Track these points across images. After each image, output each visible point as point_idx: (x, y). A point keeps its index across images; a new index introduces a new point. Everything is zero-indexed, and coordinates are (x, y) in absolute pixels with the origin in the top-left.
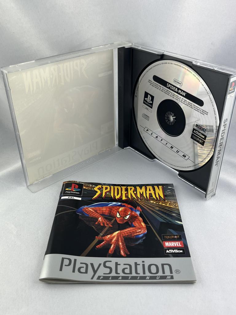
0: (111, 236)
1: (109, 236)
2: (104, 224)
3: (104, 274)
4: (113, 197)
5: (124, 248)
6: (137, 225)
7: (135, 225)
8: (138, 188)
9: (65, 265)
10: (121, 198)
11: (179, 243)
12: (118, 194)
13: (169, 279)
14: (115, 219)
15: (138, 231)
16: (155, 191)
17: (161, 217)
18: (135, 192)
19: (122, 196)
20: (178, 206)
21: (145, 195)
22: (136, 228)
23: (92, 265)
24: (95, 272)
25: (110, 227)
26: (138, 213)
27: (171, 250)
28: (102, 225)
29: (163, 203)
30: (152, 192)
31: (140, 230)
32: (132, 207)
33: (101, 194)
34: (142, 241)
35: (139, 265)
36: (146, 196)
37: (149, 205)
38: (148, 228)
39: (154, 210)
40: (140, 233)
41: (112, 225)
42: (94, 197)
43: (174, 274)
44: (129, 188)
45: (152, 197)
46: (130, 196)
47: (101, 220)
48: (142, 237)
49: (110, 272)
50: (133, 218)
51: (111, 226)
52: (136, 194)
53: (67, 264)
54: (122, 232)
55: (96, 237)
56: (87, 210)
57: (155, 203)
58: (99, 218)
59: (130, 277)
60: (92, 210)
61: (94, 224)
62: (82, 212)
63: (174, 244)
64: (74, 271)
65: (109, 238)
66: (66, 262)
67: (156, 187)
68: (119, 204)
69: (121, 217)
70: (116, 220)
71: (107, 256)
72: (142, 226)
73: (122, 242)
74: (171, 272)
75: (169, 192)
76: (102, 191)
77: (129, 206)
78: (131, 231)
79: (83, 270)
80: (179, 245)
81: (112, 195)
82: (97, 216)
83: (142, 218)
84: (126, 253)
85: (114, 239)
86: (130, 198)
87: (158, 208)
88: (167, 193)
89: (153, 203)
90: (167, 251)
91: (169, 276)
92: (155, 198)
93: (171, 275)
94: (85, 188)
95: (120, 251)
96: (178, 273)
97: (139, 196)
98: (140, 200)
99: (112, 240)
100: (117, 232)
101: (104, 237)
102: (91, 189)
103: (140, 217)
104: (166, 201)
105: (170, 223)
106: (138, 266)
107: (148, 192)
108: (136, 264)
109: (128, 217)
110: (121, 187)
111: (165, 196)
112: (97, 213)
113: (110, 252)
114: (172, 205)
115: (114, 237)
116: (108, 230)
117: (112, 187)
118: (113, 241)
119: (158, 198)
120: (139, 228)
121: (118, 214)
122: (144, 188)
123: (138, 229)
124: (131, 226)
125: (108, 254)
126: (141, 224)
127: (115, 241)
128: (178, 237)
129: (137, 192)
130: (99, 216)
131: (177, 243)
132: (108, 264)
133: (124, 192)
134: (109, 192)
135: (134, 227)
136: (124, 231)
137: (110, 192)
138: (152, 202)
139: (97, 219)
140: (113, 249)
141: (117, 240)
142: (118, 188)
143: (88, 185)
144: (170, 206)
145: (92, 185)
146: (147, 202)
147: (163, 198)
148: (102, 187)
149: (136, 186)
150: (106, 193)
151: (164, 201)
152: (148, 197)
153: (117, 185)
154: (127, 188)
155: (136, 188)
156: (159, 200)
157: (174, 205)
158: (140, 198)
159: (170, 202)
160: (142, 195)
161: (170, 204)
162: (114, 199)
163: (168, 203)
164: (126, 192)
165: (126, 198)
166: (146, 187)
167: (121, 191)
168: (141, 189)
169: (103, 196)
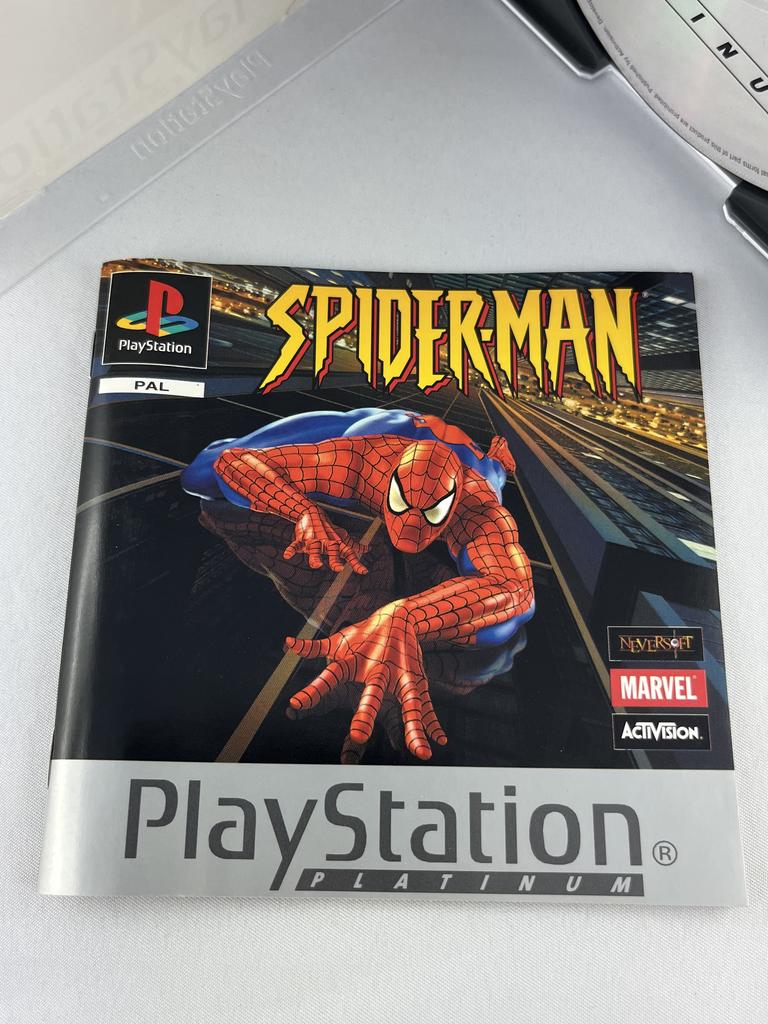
0: (360, 634)
1: (351, 633)
2: (324, 557)
3: (330, 858)
4: (368, 369)
5: (420, 708)
6: (489, 561)
7: (478, 565)
8: (502, 298)
9: (151, 823)
10: (410, 376)
11: (688, 679)
12: (396, 348)
13: (623, 894)
14: (377, 523)
15: (491, 601)
16: (593, 330)
17: (613, 510)
18: (486, 335)
19: (417, 364)
20: (703, 439)
21: (535, 358)
22: (483, 581)
23: (273, 806)
24: (288, 847)
25: (355, 574)
26: (496, 482)
27: (644, 724)
28: (315, 562)
29: (629, 418)
30: (578, 333)
31: (500, 598)
32: (468, 441)
33: (309, 345)
34: (510, 667)
35: (490, 807)
36: (545, 364)
37: (557, 426)
38: (544, 585)
39: (579, 465)
40: (502, 615)
41: (365, 560)
42: (270, 377)
43: (648, 869)
44: (455, 297)
45: (575, 367)
46: (456, 365)
47: (309, 534)
48: (512, 640)
49: (358, 851)
50: (471, 513)
51: (362, 570)
52: (489, 347)
53: (158, 816)
54: (413, 605)
55: (289, 640)
56: (236, 464)
57: (585, 412)
58: (298, 519)
59: (446, 877)
60: (262, 468)
61: (276, 561)
62: (212, 485)
63: (663, 690)
64: (190, 852)
65: (349, 645)
66: (153, 803)
67: (599, 295)
68: (402, 417)
69: (411, 507)
70: (383, 531)
71: (343, 757)
72: (515, 569)
73: (411, 672)
74: (636, 859)
75: (667, 332)
76: (309, 330)
77: (454, 434)
78: (459, 603)
79: (233, 840)
80: (684, 693)
81: (365, 356)
82: (291, 504)
83: (514, 514)
84: (430, 739)
85: (376, 653)
86: (459, 375)
87: (598, 453)
88: (657, 340)
89: (577, 413)
90: (628, 732)
91: (624, 876)
92: (590, 379)
93: (636, 870)
94: (216, 304)
95: (403, 727)
96: (666, 860)
97: (504, 359)
98: (507, 391)
99: (364, 656)
100: (389, 609)
101: (325, 641)
102: (253, 314)
103: (504, 512)
104: (647, 400)
105: (653, 550)
106: (484, 814)
107: (556, 334)
108: (477, 804)
109: (444, 507)
110: (416, 293)
111: (643, 362)
112: (291, 484)
113: (354, 734)
114: (674, 433)
115: (376, 634)
116: (344, 598)
117: (365, 295)
118: (370, 664)
119: (607, 379)
120: (498, 585)
121: (394, 484)
122: (533, 297)
123: (495, 590)
124: (456, 568)
125: (346, 747)
126: (510, 558)
127: (380, 662)
128: (685, 647)
129: (494, 335)
130: (299, 509)
131: (679, 679)
132: (346, 804)
133: (428, 334)
134: (350, 333)
135: (475, 573)
136: (423, 601)
137: (351, 330)
138: (570, 403)
139: (290, 526)
140: (368, 713)
141: (390, 661)
142: (394, 303)
143: (238, 286)
144: (662, 437)
145: (255, 285)
146: (544, 403)
147: (632, 379)
148: (310, 300)
149: (491, 290)
150: (331, 340)
151: (635, 403)
152: (553, 367)
153: (391, 276)
154: (447, 299)
155: (495, 302)
156: (608, 389)
157: (682, 429)
158: (512, 378)
159: (663, 410)
160: (520, 353)
161: (664, 419)
162: (374, 386)
163: (656, 418)
164: (438, 333)
165: (440, 377)
166: (545, 295)
167: (415, 325)
168: (521, 307)
169: (319, 366)
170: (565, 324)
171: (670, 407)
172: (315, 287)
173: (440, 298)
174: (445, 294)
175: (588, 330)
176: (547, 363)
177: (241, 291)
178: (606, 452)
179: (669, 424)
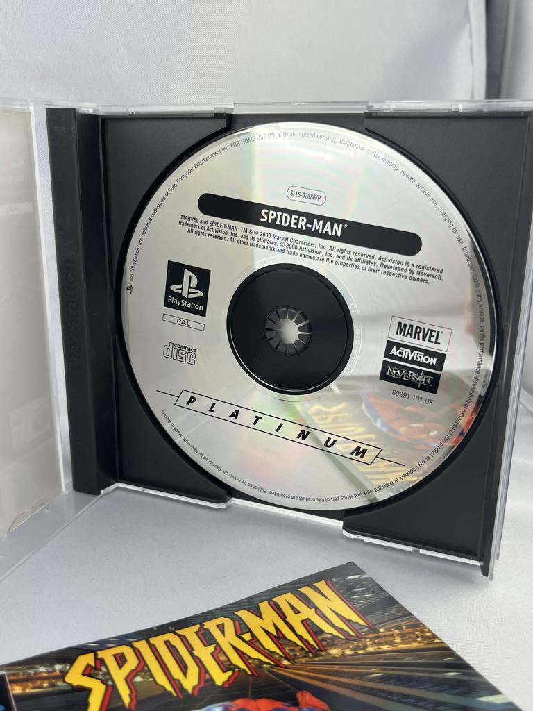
4: (169, 688)
8: (244, 614)
10: (206, 681)
12: (184, 669)
16: (317, 608)
18: (247, 637)
19: (207, 672)
20: (434, 637)
21: (290, 636)
29: (379, 644)
30: (308, 613)
33: (112, 692)
36: (299, 637)
37: (336, 669)
39: (368, 684)
44: (211, 625)
45: (321, 632)
46: (237, 661)
52: (254, 643)
57: (348, 652)
75: (362, 593)
76: (107, 679)
81: (162, 680)
86: (243, 666)
87: (377, 673)
88: (361, 599)
89: (344, 655)
92: (336, 633)
94: (17, 690)
97: (272, 647)
98: (285, 662)
102: (52, 685)
104: (382, 630)
107: (295, 620)
110: (179, 632)
111: (362, 613)
114: (415, 641)
117: (142, 645)
119: (347, 629)
129: (252, 635)
133: (205, 653)
134: (142, 670)
137: (142, 668)
138: (334, 652)
142: (167, 643)
143: (32, 672)
144: (409, 645)
145: (46, 666)
146: (317, 659)
147: (362, 623)
148: (98, 661)
149: (233, 613)
150: (129, 680)
151: (376, 635)
152: (307, 636)
153: (155, 629)
154: (205, 627)
155: (240, 618)
156: (353, 634)
157: (418, 637)
158: (284, 653)
159: (397, 631)
160: (278, 638)
161: (402, 636)
162: (181, 697)
163: (396, 637)
164: (211, 648)
165: (230, 673)
166: (271, 603)
167: (190, 650)
168: (260, 614)
169: (126, 700)
170: (297, 612)
171: (400, 628)
172: (98, 652)
173: (199, 629)
174: (202, 626)
175: (314, 609)
176: (301, 636)
177: (36, 673)
178: (382, 669)
179: (407, 637)
